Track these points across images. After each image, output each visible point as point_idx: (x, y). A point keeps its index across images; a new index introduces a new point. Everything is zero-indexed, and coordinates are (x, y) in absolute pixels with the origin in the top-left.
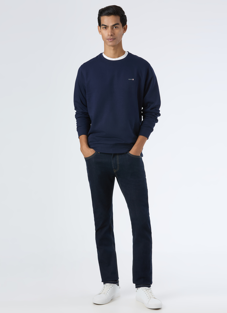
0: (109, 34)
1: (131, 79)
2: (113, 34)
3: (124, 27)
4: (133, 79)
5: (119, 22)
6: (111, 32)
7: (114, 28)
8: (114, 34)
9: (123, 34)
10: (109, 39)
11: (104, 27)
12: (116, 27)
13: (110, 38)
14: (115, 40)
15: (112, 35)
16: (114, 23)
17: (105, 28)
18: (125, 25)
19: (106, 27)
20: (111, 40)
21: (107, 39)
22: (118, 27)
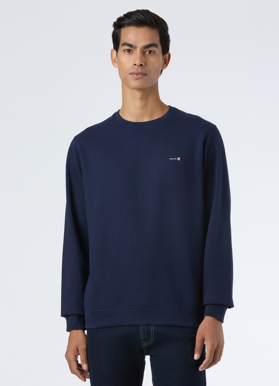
0: (137, 63)
1: (175, 159)
2: (144, 64)
3: (164, 57)
4: (179, 159)
5: (157, 40)
6: (141, 59)
7: (147, 52)
8: (146, 64)
10: (134, 74)
11: (127, 50)
12: (150, 52)
13: (137, 70)
14: (146, 77)
15: (141, 65)
16: (147, 43)
17: (129, 51)
18: (167, 53)
19: (131, 48)
20: (139, 76)
21: (130, 74)
22: (154, 52)
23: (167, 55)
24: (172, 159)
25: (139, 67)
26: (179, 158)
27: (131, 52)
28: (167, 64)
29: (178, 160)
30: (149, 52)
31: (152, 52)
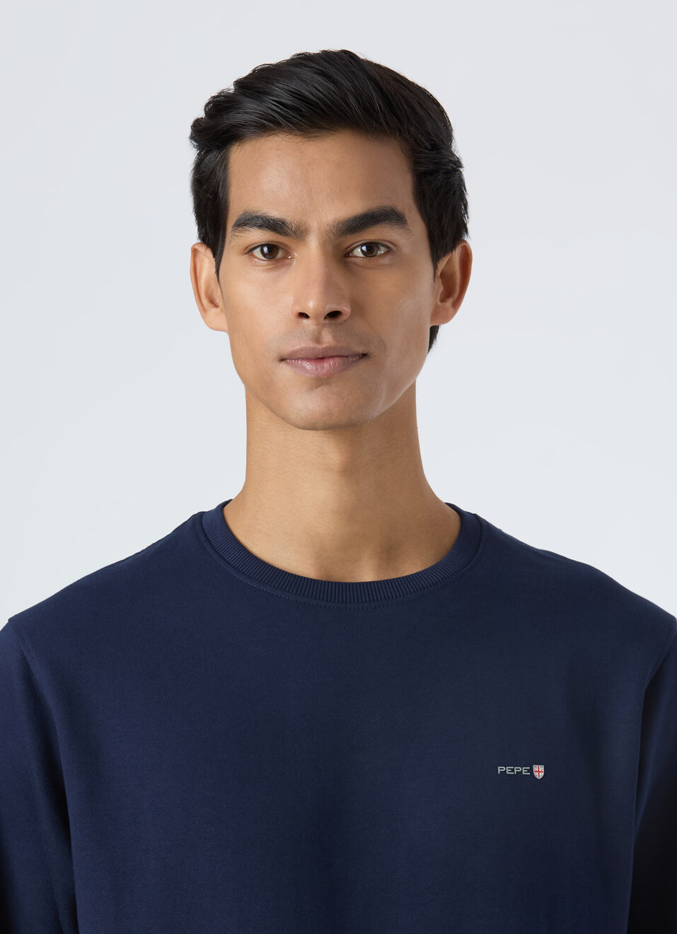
0: (311, 305)
1: (524, 771)
2: (346, 309)
3: (442, 265)
4: (539, 771)
5: (401, 194)
6: (329, 286)
7: (358, 252)
8: (359, 308)
9: (434, 332)
11: (262, 246)
12: (371, 248)
13: (318, 341)
14: (363, 365)
15: (334, 315)
16: (353, 207)
17: (272, 251)
18: (453, 248)
19: (276, 241)
20: (327, 365)
21: (282, 360)
22: (389, 251)
23: (456, 254)
24: (508, 770)
25: (324, 326)
26: (542, 768)
27: (280, 254)
28: (456, 295)
29: (536, 774)
30: (364, 248)
31: (382, 251)
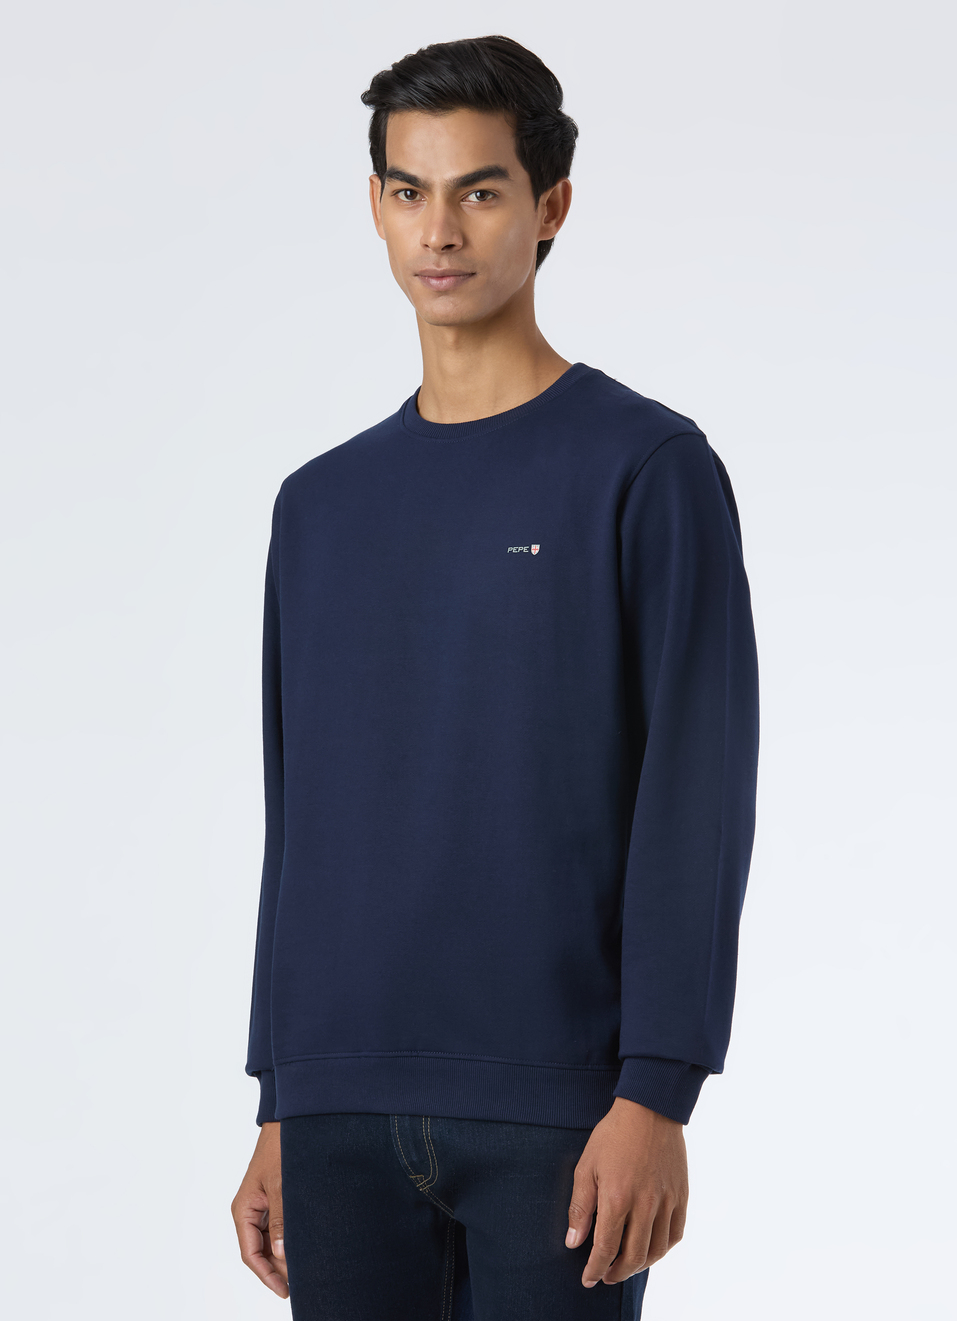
3: (546, 197)
4: (535, 549)
7: (473, 198)
10: (429, 276)
11: (405, 191)
12: (483, 194)
14: (470, 282)
16: (467, 167)
17: (412, 194)
18: (557, 183)
19: (414, 189)
20: (445, 282)
21: (417, 275)
22: (495, 196)
23: (559, 186)
24: (514, 550)
26: (538, 547)
27: (418, 197)
28: (559, 217)
29: (533, 552)
31: (491, 196)
